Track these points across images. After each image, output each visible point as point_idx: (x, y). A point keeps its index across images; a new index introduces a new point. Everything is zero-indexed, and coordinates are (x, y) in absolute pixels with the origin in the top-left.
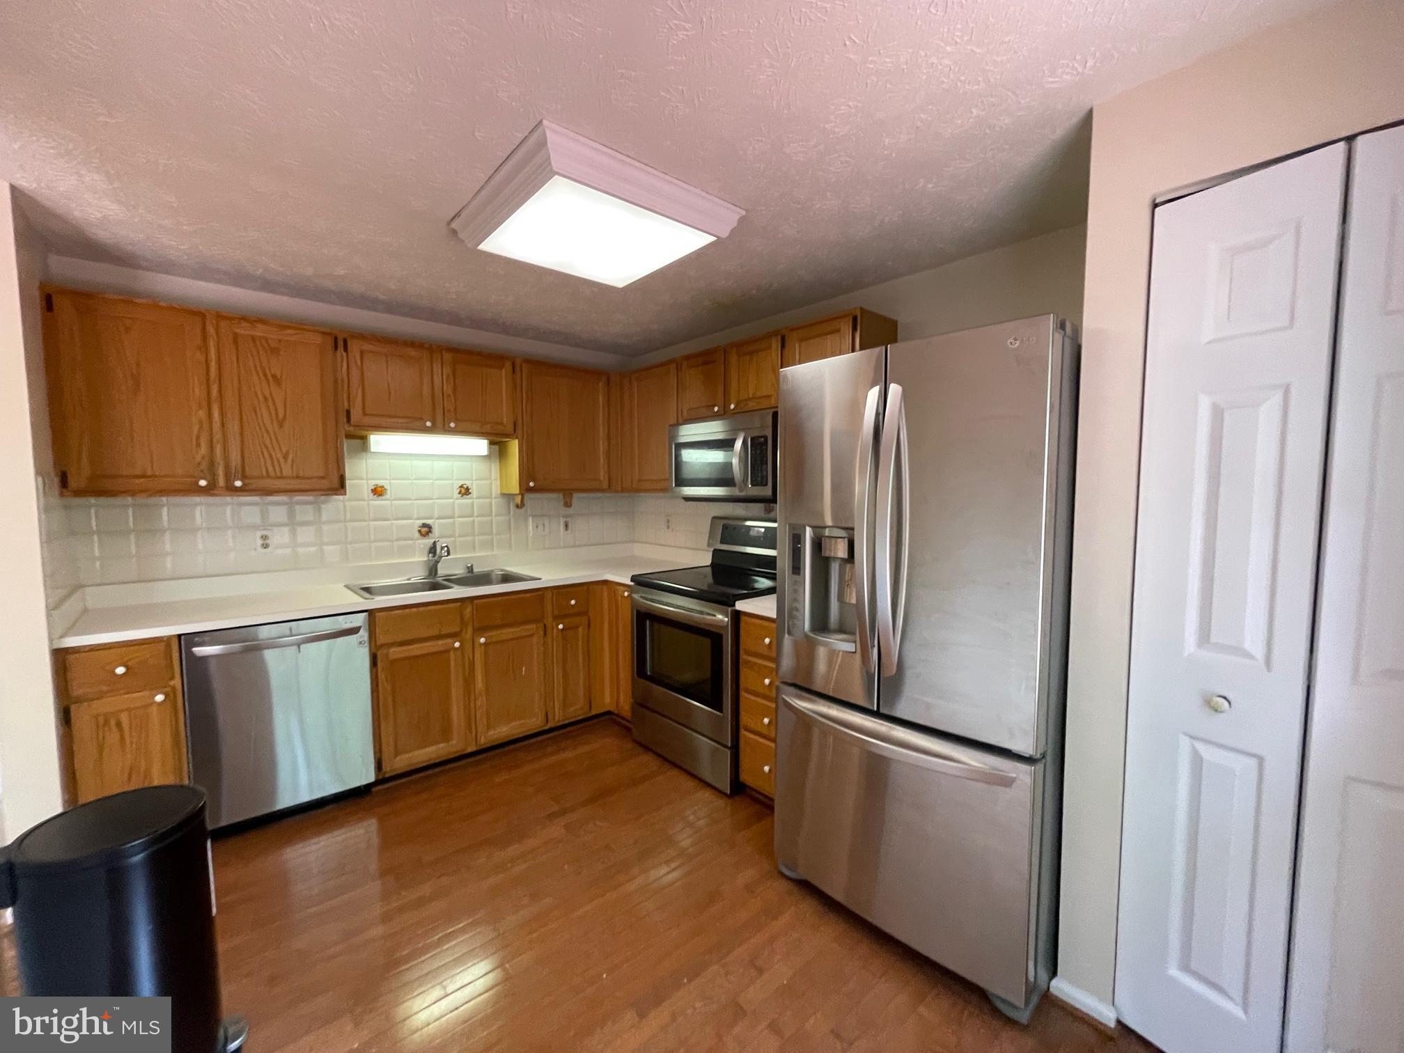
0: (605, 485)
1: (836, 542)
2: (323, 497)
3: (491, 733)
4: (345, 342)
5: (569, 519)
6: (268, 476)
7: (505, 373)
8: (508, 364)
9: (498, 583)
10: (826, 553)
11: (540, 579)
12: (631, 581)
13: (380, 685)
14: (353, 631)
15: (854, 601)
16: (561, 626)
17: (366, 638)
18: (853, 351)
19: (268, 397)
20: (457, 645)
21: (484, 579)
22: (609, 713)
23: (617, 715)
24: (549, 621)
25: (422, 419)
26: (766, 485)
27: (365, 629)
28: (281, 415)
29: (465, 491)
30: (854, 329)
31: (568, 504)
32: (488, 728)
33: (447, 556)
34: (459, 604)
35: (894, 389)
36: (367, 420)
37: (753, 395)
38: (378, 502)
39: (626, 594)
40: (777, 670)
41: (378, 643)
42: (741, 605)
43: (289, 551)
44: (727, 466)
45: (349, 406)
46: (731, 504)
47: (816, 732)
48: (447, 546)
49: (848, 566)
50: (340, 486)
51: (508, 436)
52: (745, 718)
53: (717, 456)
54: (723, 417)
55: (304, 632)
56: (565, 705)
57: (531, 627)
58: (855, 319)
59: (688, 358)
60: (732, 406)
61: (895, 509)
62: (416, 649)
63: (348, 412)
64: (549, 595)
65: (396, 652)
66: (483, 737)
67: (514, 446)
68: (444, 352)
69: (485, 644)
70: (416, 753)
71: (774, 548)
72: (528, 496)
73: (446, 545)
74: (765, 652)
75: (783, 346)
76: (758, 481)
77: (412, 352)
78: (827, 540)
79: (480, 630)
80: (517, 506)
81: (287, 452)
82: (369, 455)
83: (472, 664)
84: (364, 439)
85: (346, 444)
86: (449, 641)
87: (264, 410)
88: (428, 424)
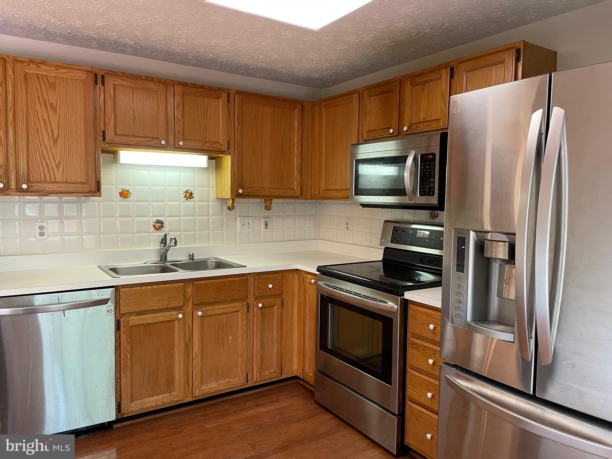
0: (298, 193)
1: (497, 246)
2: (83, 198)
3: (204, 387)
4: (103, 77)
5: (268, 220)
6: (45, 181)
7: (221, 103)
8: (225, 95)
9: (212, 269)
10: (487, 255)
11: (246, 267)
12: (317, 271)
13: (122, 344)
14: (104, 302)
15: (512, 297)
16: (260, 305)
17: (113, 308)
18: (516, 79)
19: (47, 120)
20: (180, 316)
21: (202, 265)
22: (296, 377)
23: (303, 380)
24: (251, 300)
25: (158, 138)
26: (433, 195)
27: (112, 302)
28: (55, 136)
29: (189, 195)
30: (517, 60)
31: (268, 208)
32: (202, 384)
33: (175, 246)
34: (183, 284)
35: (557, 113)
36: (118, 139)
37: (424, 119)
38: (125, 203)
39: (313, 281)
40: (441, 352)
41: (122, 312)
42: (408, 295)
43: (57, 238)
44: (400, 178)
45: (105, 127)
46: (400, 211)
47: (472, 407)
48: (175, 239)
49: (507, 267)
50: (97, 190)
51: (223, 152)
52: (410, 391)
53: (390, 171)
54: (397, 137)
55: (67, 301)
56: (261, 369)
57: (237, 305)
58: (518, 51)
59: (369, 88)
60: (405, 129)
61: (554, 217)
62: (149, 318)
63: (104, 132)
64: (251, 279)
65: (135, 320)
66: (197, 390)
67: (227, 160)
68: (175, 85)
69: (202, 317)
70: (147, 400)
71: (441, 248)
72: (237, 200)
73: (174, 237)
74: (429, 335)
75: (452, 76)
76: (426, 191)
77: (151, 85)
78: (489, 242)
79: (198, 305)
80: (229, 209)
81: (59, 163)
82: (118, 165)
83: (191, 332)
84: (115, 153)
85: (102, 157)
86: (175, 313)
87: (44, 130)
88: (163, 142)
